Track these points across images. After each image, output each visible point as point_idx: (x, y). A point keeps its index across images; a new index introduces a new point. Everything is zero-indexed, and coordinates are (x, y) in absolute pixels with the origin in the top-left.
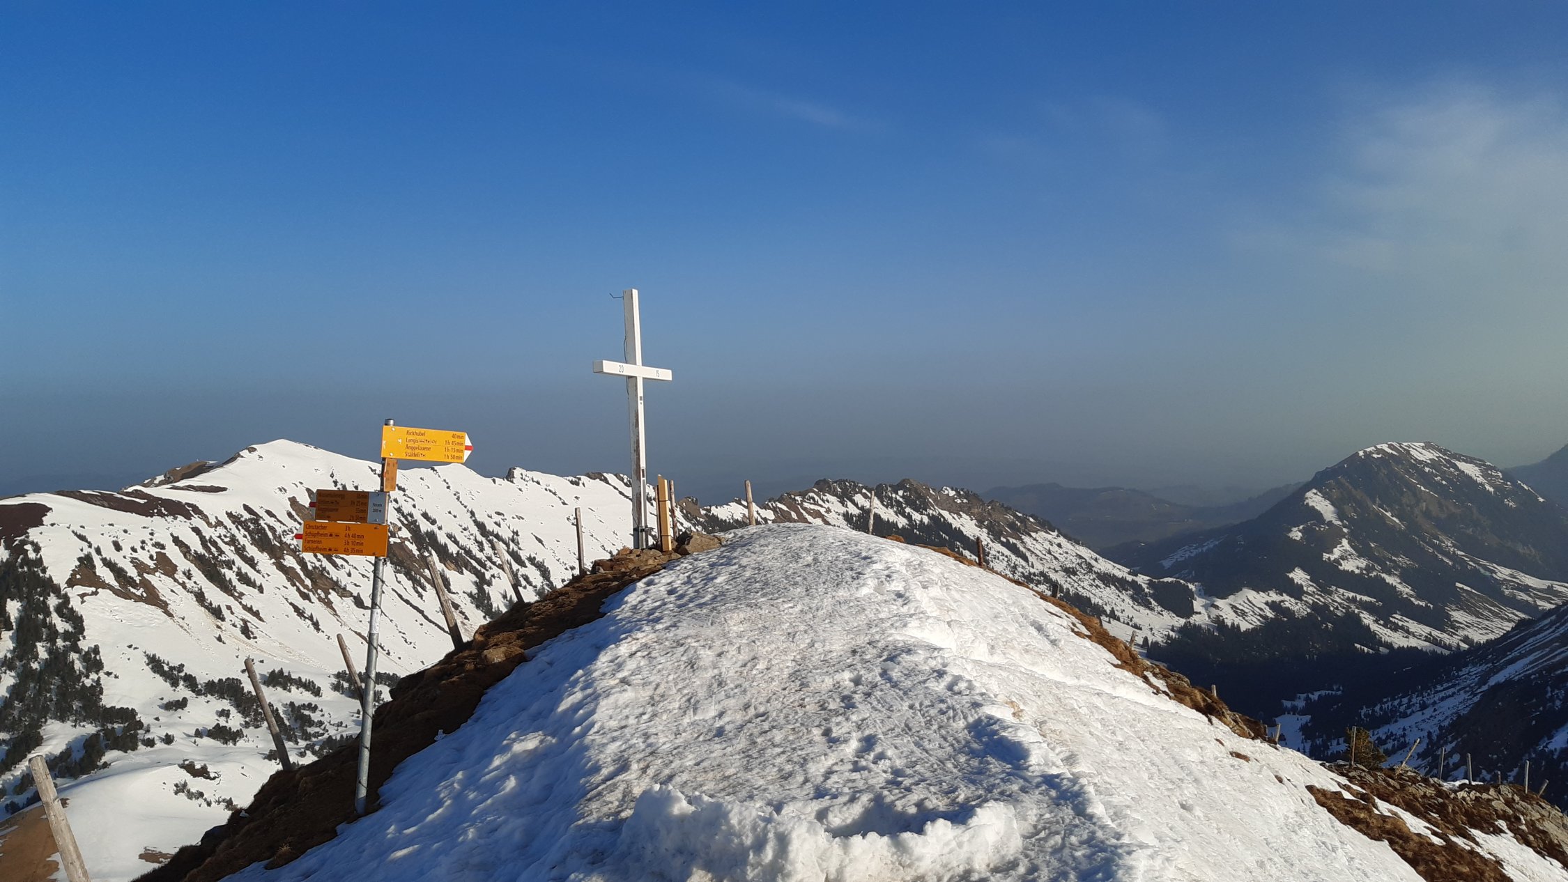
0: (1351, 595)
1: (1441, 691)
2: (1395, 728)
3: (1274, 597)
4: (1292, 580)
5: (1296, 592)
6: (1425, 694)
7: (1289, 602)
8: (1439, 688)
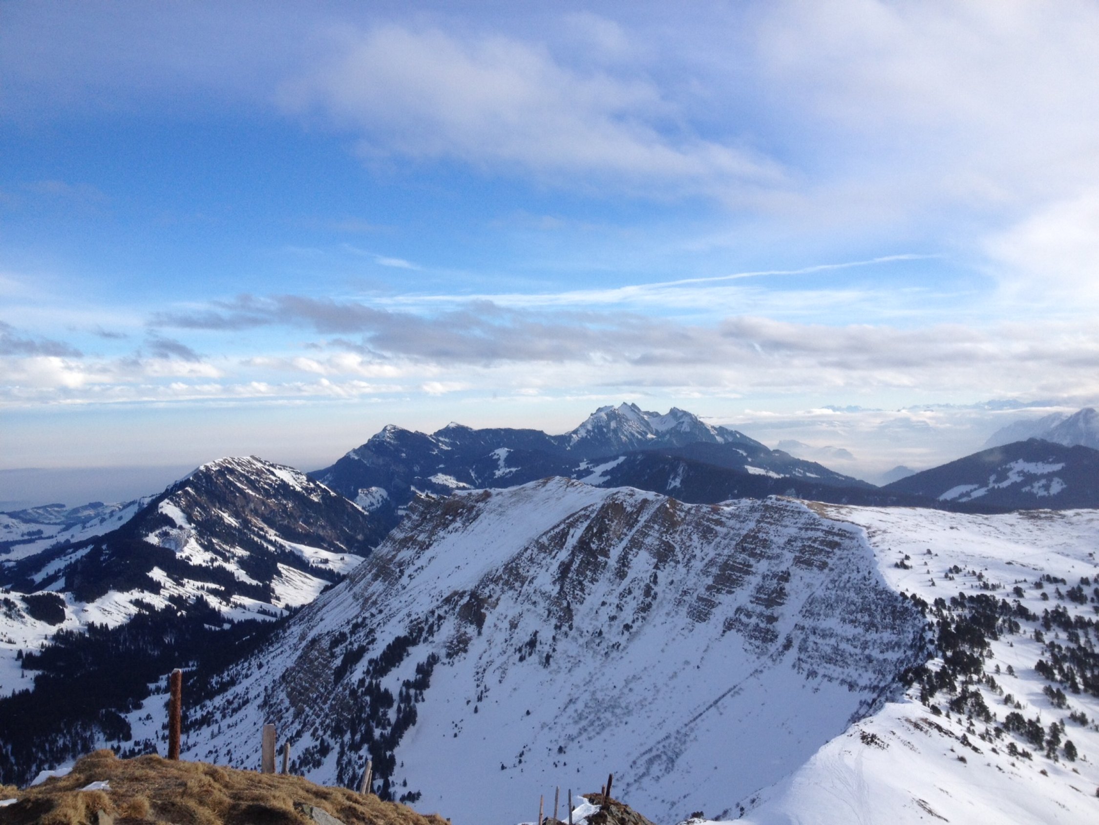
0: (200, 584)
1: (272, 652)
2: (239, 689)
3: (136, 594)
4: (152, 579)
5: (155, 587)
6: (261, 656)
7: (148, 597)
8: (271, 649)
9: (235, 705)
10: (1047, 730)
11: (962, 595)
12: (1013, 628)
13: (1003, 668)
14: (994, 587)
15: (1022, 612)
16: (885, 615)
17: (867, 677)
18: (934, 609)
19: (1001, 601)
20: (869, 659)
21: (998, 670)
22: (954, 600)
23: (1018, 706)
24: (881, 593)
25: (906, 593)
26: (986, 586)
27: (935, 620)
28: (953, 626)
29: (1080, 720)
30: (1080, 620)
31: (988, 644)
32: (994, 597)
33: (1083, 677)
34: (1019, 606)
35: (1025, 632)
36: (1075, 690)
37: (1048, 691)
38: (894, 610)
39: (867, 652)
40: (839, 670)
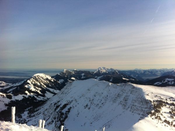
0: (33, 94)
4: (26, 93)
7: (25, 96)
8: (44, 105)
9: (39, 114)
10: (171, 123)
12: (165, 106)
14: (163, 99)
17: (142, 113)
18: (153, 102)
19: (164, 101)
21: (163, 113)
22: (156, 101)
23: (166, 118)
24: (144, 99)
25: (148, 100)
26: (161, 99)
28: (156, 105)
31: (161, 108)
34: (167, 102)
35: (167, 106)
37: (171, 116)
38: (146, 102)
39: (142, 109)
40: (137, 112)
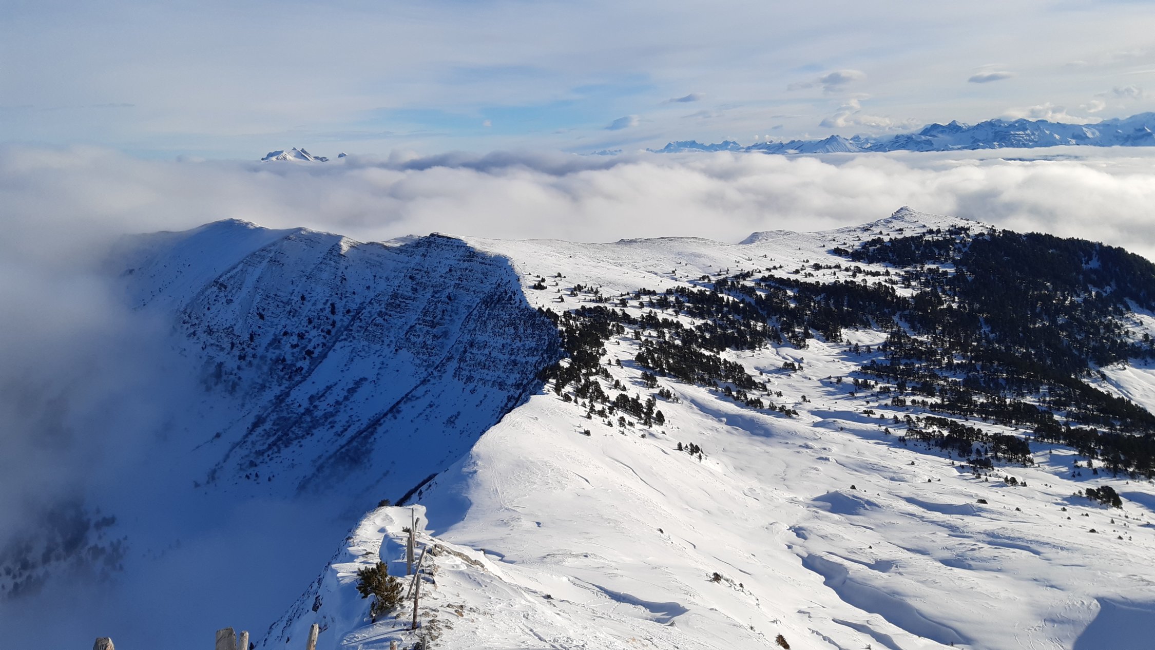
10: (644, 405)
11: (583, 307)
12: (620, 331)
13: (613, 362)
14: (606, 299)
15: (627, 319)
16: (527, 328)
17: (514, 378)
18: (563, 320)
19: (611, 310)
20: (515, 363)
21: (610, 364)
22: (577, 312)
23: (624, 389)
24: (523, 310)
25: (543, 308)
26: (600, 300)
27: (564, 329)
28: (578, 332)
29: (665, 395)
30: (665, 320)
31: (603, 345)
32: (606, 308)
33: (668, 363)
34: (624, 313)
35: (628, 333)
36: (663, 374)
37: (645, 376)
38: (534, 323)
39: (513, 357)
40: (491, 373)
